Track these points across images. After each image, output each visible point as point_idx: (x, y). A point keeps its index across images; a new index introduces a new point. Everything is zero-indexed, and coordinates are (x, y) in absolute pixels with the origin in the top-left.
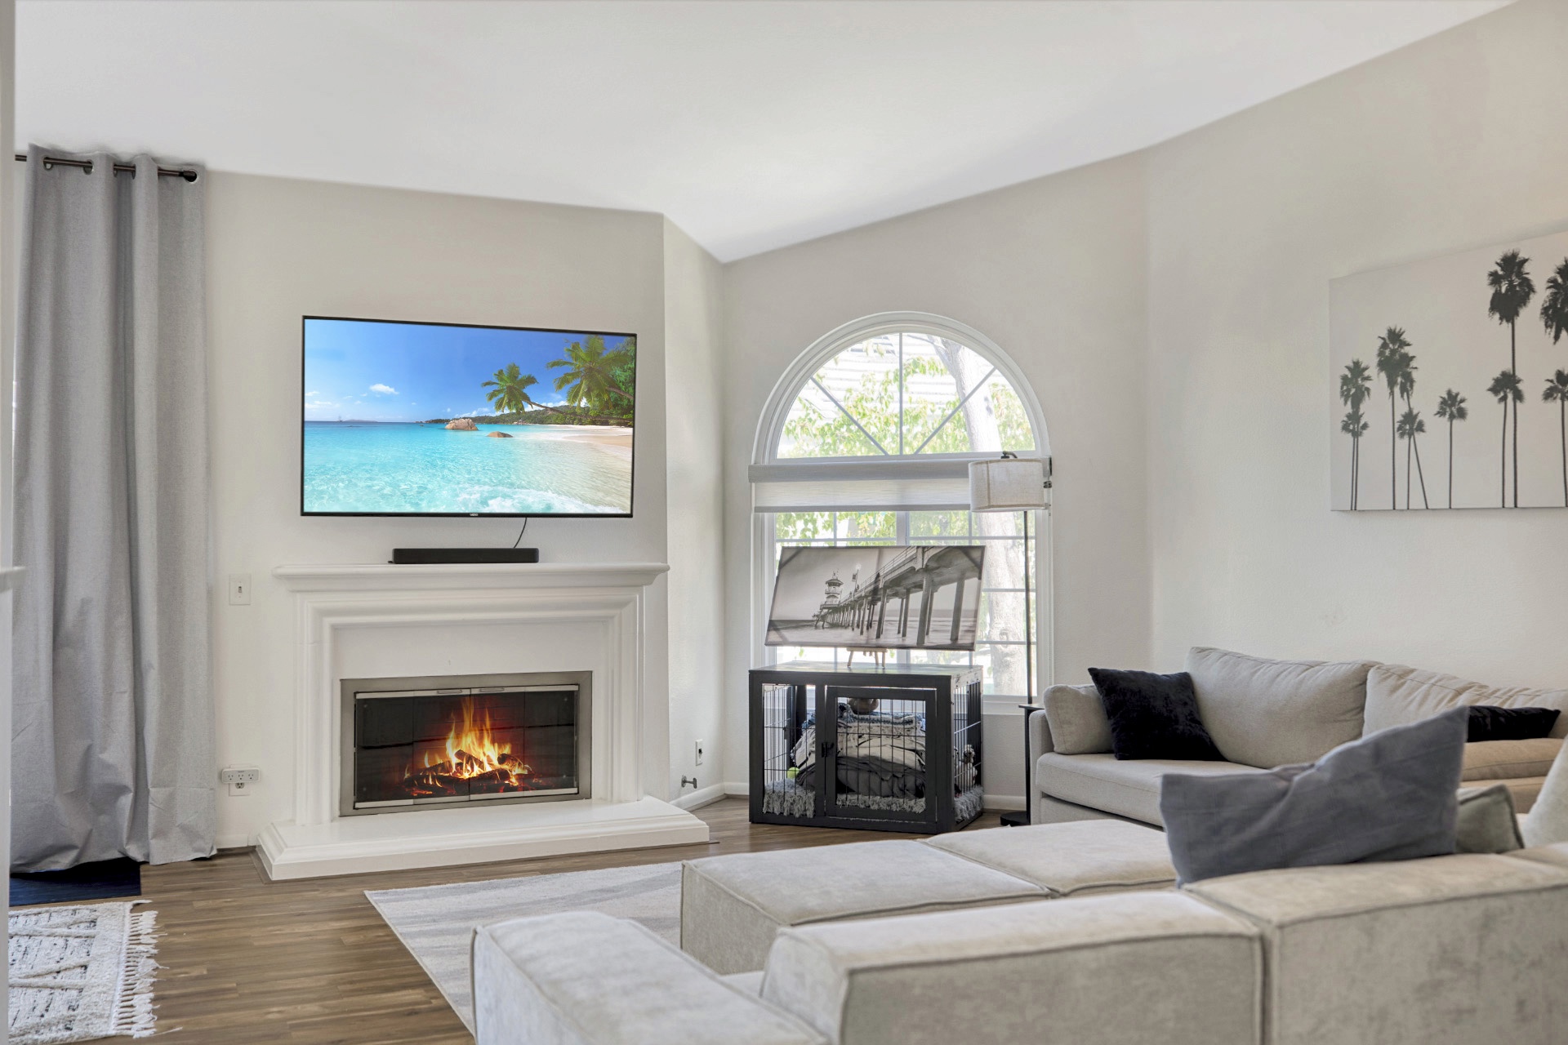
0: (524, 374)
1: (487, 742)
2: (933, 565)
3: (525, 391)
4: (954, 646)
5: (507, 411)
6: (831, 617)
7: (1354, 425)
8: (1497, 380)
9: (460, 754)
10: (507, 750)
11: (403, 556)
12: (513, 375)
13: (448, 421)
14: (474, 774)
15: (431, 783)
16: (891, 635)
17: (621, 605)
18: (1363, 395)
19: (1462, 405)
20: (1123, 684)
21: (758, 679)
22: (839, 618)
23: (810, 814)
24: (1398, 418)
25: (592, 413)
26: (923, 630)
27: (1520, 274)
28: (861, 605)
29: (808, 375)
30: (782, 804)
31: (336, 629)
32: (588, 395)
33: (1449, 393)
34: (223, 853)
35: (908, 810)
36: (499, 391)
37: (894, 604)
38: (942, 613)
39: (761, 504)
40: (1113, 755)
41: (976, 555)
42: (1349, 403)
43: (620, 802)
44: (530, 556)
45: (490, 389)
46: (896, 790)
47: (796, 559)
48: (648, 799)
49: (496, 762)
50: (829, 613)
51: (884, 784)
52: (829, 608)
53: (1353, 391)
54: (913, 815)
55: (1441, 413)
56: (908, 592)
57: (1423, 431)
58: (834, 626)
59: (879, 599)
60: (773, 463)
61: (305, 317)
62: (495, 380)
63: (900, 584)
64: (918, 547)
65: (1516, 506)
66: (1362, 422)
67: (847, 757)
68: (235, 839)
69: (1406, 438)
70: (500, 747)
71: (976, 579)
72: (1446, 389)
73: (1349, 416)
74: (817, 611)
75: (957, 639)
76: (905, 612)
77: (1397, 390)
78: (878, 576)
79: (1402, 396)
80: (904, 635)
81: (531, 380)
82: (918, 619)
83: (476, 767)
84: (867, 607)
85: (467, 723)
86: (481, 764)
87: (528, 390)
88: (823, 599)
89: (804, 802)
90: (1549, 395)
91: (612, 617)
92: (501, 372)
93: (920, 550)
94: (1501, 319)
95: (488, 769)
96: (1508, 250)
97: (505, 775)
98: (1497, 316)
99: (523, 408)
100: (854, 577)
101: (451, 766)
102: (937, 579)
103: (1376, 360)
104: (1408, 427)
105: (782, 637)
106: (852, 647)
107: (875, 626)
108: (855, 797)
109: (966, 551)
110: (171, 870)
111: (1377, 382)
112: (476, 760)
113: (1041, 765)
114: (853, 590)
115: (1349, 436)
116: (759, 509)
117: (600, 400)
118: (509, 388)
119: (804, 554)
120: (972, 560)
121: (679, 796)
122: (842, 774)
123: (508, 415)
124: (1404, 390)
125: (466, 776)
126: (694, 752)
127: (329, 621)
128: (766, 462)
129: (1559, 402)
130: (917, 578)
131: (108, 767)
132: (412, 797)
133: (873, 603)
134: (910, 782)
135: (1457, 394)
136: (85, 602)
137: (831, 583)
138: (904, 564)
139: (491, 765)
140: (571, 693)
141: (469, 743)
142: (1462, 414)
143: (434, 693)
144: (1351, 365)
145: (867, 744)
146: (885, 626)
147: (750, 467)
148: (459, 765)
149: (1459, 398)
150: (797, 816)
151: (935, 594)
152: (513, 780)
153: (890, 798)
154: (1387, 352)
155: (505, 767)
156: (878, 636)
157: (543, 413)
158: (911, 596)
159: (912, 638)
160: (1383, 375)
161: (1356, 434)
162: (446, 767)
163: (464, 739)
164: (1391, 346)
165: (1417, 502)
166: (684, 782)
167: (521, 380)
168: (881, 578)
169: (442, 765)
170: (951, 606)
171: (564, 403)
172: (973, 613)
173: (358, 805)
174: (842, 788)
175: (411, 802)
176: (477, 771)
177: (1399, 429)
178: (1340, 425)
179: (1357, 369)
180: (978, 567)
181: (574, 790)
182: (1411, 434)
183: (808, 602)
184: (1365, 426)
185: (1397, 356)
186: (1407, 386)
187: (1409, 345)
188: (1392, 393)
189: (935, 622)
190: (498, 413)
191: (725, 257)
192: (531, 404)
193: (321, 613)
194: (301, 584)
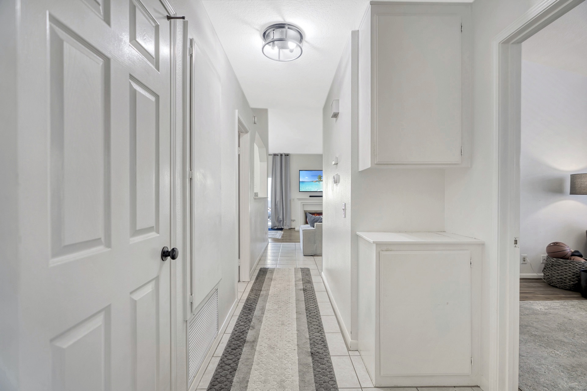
5: (319, 180)
11: (310, 196)
13: (313, 181)
31: (303, 205)
34: (291, 228)
61: (300, 170)
62: (318, 176)
68: (293, 227)
87: (322, 177)
110: (286, 229)
127: (302, 204)
131: (280, 218)
136: (278, 201)
143: (314, 212)
173: (305, 223)
193: (302, 203)
194: (299, 199)
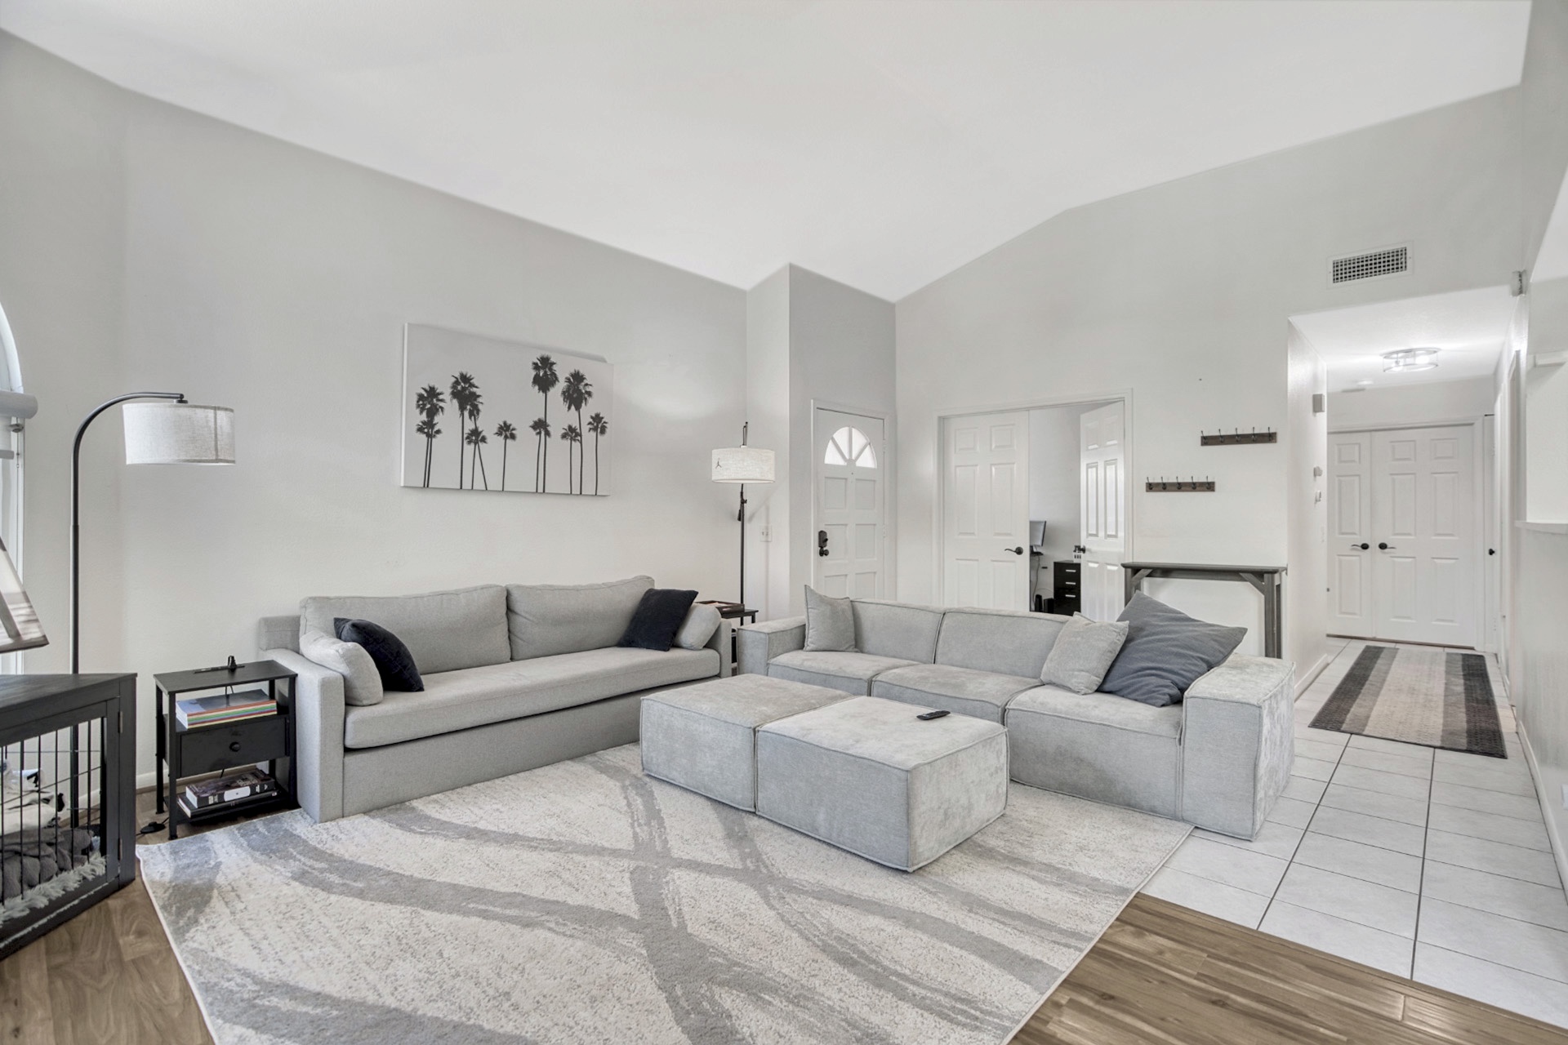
7: (428, 429)
8: (535, 422)
18: (437, 410)
19: (514, 432)
24: (467, 431)
27: (551, 369)
33: (505, 423)
42: (425, 413)
53: (428, 406)
55: (499, 434)
57: (485, 442)
65: (544, 491)
66: (436, 429)
69: (473, 445)
72: (503, 420)
73: (424, 423)
77: (466, 414)
79: (470, 418)
90: (564, 436)
94: (539, 389)
96: (546, 354)
98: (537, 387)
103: (450, 390)
104: (474, 438)
111: (450, 406)
115: (424, 437)
124: (471, 413)
129: (569, 441)
135: (510, 425)
142: (513, 437)
144: (428, 388)
149: (511, 428)
154: (459, 388)
160: (455, 402)
161: (430, 436)
164: (462, 384)
165: (479, 485)
177: (467, 438)
178: (416, 427)
179: (432, 393)
182: (476, 443)
184: (438, 432)
185: (467, 392)
186: (475, 412)
187: (476, 387)
188: (462, 414)
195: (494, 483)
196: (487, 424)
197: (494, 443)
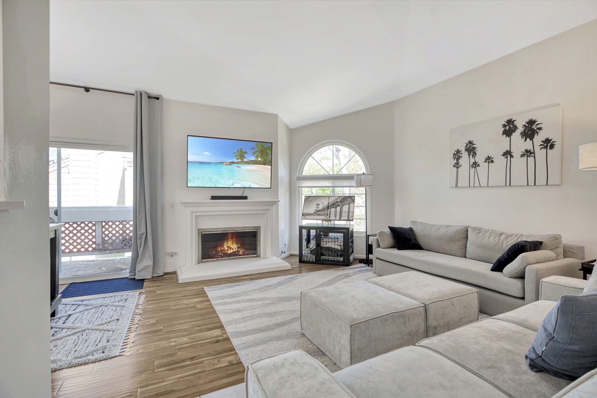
0: (244, 151)
1: (234, 243)
2: (342, 200)
3: (244, 155)
4: (348, 220)
5: (239, 160)
6: (317, 213)
7: (457, 165)
8: (504, 153)
9: (228, 247)
10: (239, 246)
11: (213, 198)
12: (241, 151)
13: (224, 163)
14: (231, 252)
15: (220, 254)
16: (332, 217)
17: (268, 210)
18: (460, 157)
19: (492, 159)
20: (398, 231)
21: (301, 228)
22: (320, 213)
23: (314, 261)
24: (471, 163)
25: (262, 162)
26: (340, 216)
27: (513, 124)
28: (325, 210)
29: (311, 155)
30: (307, 258)
31: (196, 216)
32: (261, 157)
33: (488, 157)
35: (339, 260)
36: (238, 155)
37: (333, 210)
38: (345, 212)
39: (299, 186)
40: (397, 248)
41: (353, 198)
42: (456, 160)
43: (268, 258)
44: (246, 198)
45: (235, 154)
46: (336, 255)
47: (308, 199)
48: (274, 257)
49: (236, 249)
50: (317, 212)
51: (333, 254)
52: (317, 211)
53: (457, 157)
54: (340, 261)
55: (486, 161)
56: (336, 207)
57: (479, 166)
58: (318, 215)
59: (329, 209)
60: (302, 176)
61: (188, 136)
62: (236, 152)
63: (335, 205)
64: (338, 196)
65: (510, 185)
66: (459, 165)
67: (323, 247)
68: (170, 270)
69: (474, 168)
70: (237, 245)
71: (353, 204)
72: (487, 155)
73: (455, 163)
74: (314, 211)
75: (349, 218)
76: (336, 212)
77: (471, 156)
78: (329, 203)
79: (473, 157)
80: (336, 217)
81: (246, 153)
82: (339, 213)
83: (232, 250)
84: (326, 210)
85: (230, 238)
86: (233, 249)
87: (245, 155)
88: (315, 208)
89: (313, 258)
90: (522, 156)
91: (266, 213)
92: (238, 150)
93: (339, 197)
94: (506, 136)
95: (235, 250)
96: (509, 118)
97: (239, 251)
98: (505, 135)
99: (243, 160)
100: (323, 203)
101: (225, 250)
102: (343, 204)
103: (464, 149)
104: (474, 165)
105: (305, 217)
106: (323, 220)
107: (329, 215)
108: (325, 257)
109: (350, 197)
111: (465, 155)
112: (232, 248)
113: (377, 251)
114: (323, 206)
115: (455, 169)
116: (299, 187)
117: (264, 158)
118: (240, 154)
119: (310, 198)
120: (352, 199)
121: (281, 256)
122: (322, 251)
123: (240, 162)
124: (473, 156)
125: (229, 252)
126: (284, 245)
127: (194, 214)
128: (300, 176)
129: (526, 158)
130: (338, 204)
132: (215, 258)
133: (328, 209)
134: (339, 253)
135: (491, 157)
137: (317, 205)
138: (335, 200)
139: (235, 249)
140: (256, 231)
141: (230, 244)
142: (492, 162)
143: (221, 232)
144: (456, 150)
145: (328, 244)
146: (331, 215)
147: (297, 177)
148: (228, 250)
149: (491, 158)
150: (311, 261)
151: (343, 207)
152: (241, 253)
153: (334, 257)
154: (468, 147)
155: (239, 250)
156: (329, 218)
157: (249, 161)
158: (337, 208)
159: (338, 218)
160: (467, 153)
161: (457, 168)
162: (224, 250)
163: (229, 242)
164: (469, 145)
165: (477, 184)
166: (282, 252)
167: (243, 152)
168: (330, 203)
169: (223, 250)
170: (347, 210)
171: (254, 159)
172: (353, 212)
173: (202, 260)
174: (322, 255)
175: (216, 259)
176: (232, 251)
177: (472, 166)
178: (453, 166)
179: (458, 151)
180: (353, 201)
181: (256, 255)
182: (475, 167)
183: (312, 209)
184: (460, 166)
185: (471, 148)
186: (474, 155)
187: (475, 144)
188: (469, 157)
189: (343, 214)
190: (237, 161)
191: (291, 127)
192: (246, 159)
193: (192, 212)
194: (187, 205)
195: (484, 183)
196: (480, 158)
197: (483, 166)
